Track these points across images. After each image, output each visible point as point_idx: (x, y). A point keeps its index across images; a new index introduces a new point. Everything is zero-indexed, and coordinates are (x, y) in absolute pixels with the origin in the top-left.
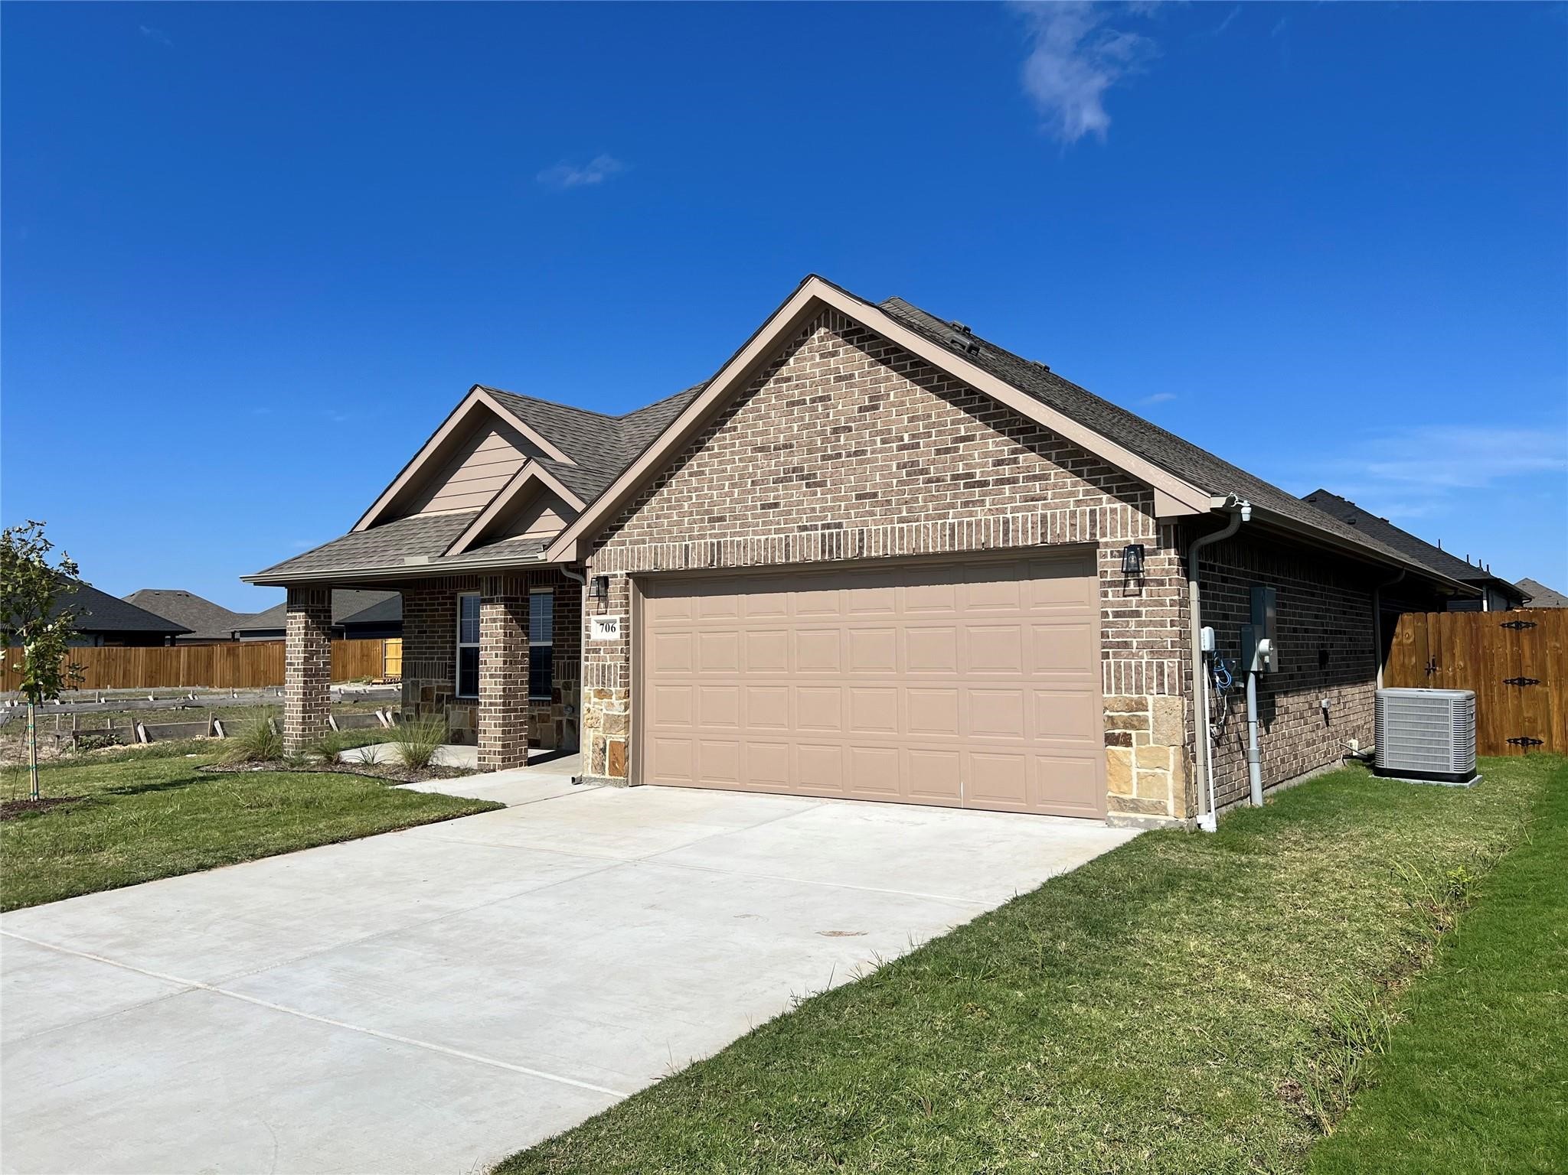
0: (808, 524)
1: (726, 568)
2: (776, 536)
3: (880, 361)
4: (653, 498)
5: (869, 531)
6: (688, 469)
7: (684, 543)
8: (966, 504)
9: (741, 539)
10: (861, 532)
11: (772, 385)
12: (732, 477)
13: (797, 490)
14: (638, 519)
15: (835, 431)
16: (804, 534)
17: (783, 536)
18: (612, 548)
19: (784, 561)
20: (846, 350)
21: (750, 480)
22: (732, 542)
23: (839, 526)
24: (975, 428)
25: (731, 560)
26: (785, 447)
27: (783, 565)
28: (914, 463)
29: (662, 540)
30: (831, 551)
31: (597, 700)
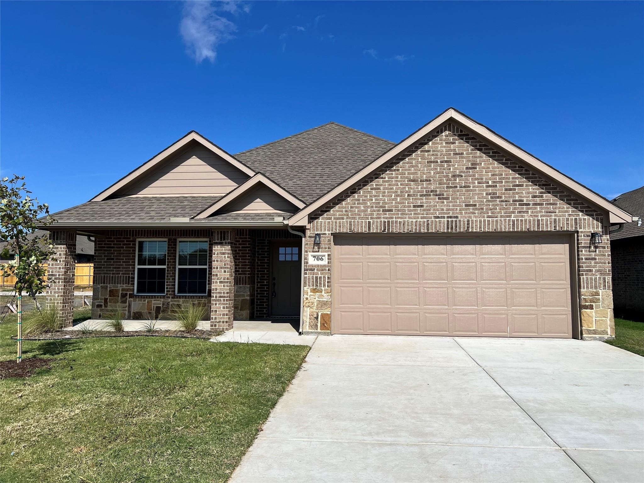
0: (440, 215)
1: (392, 233)
2: (422, 220)
3: (477, 149)
4: (349, 198)
5: (472, 221)
6: (370, 186)
7: (368, 220)
8: (520, 212)
9: (402, 220)
10: (468, 221)
11: (419, 153)
12: (396, 192)
13: (433, 201)
14: (339, 208)
15: (454, 176)
16: (437, 220)
17: (426, 220)
18: (323, 221)
19: (426, 231)
20: (460, 142)
21: (406, 194)
22: (396, 222)
23: (457, 217)
24: (523, 182)
25: (395, 229)
26: (427, 180)
27: (425, 233)
28: (494, 194)
29: (354, 218)
30: (452, 228)
31: (312, 294)
